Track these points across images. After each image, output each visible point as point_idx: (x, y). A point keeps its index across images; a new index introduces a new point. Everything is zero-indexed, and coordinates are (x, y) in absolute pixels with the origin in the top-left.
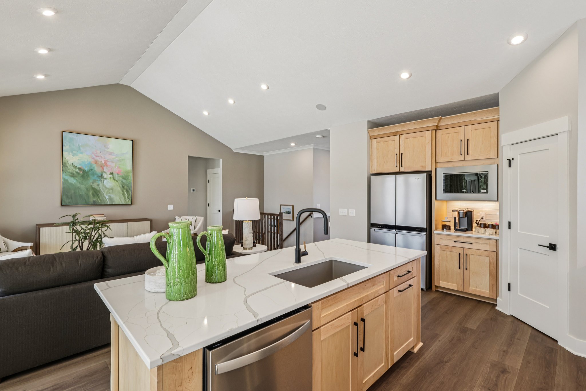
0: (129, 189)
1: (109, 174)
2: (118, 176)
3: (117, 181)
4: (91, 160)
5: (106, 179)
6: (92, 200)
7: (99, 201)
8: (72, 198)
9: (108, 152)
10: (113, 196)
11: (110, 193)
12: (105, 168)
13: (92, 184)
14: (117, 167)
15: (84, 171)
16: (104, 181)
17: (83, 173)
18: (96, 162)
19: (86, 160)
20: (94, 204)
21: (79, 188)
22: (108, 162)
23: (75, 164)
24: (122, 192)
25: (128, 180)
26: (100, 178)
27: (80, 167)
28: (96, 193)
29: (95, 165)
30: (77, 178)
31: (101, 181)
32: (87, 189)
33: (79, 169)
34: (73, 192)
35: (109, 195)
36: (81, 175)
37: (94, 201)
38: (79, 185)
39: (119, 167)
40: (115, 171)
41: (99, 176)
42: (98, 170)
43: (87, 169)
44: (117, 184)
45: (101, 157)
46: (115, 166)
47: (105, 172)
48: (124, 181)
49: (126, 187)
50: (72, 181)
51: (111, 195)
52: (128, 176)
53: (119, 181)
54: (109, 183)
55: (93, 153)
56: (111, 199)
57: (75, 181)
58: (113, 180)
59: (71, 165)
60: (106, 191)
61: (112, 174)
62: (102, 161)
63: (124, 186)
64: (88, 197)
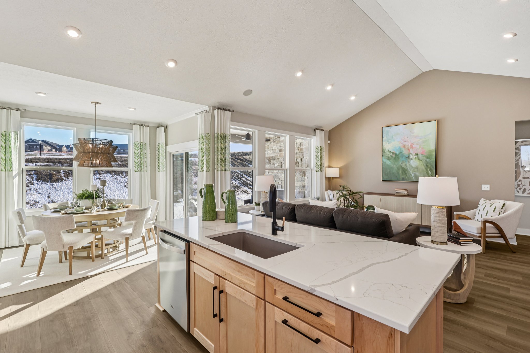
0: (433, 167)
1: (415, 155)
2: (422, 156)
3: (421, 160)
4: (401, 145)
5: (412, 159)
6: (401, 177)
7: (407, 178)
8: (388, 175)
9: (413, 136)
10: (418, 174)
11: (415, 171)
12: (411, 150)
13: (401, 164)
14: (421, 148)
15: (396, 154)
16: (410, 161)
17: (395, 156)
18: (404, 146)
19: (397, 146)
20: (403, 181)
21: (392, 168)
22: (413, 144)
23: (390, 150)
24: (426, 170)
25: (432, 159)
26: (407, 159)
27: (393, 151)
28: (405, 171)
29: (403, 149)
30: (390, 160)
31: (408, 161)
32: (398, 169)
33: (393, 153)
34: (388, 171)
35: (415, 173)
36: (394, 158)
37: (403, 178)
38: (392, 166)
39: (423, 148)
40: (419, 152)
41: (407, 158)
42: (405, 152)
43: (397, 153)
44: (422, 163)
45: (408, 141)
46: (420, 147)
47: (411, 154)
48: (428, 160)
49: (429, 166)
50: (388, 162)
51: (416, 173)
52: (431, 155)
53: (423, 161)
54: (414, 163)
55: (402, 139)
56: (416, 176)
57: (390, 163)
58: (418, 160)
59: (388, 151)
60: (412, 169)
62: (408, 145)
63: (427, 165)
64: (399, 175)
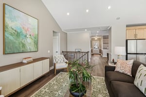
2: (33, 37)
3: (32, 39)
4: (21, 26)
6: (22, 49)
7: (25, 50)
8: (11, 49)
9: (28, 23)
10: (31, 47)
11: (29, 46)
12: (27, 32)
13: (21, 41)
15: (18, 32)
16: (27, 39)
18: (23, 28)
19: (18, 26)
21: (15, 42)
22: (29, 29)
23: (13, 27)
24: (34, 45)
26: (25, 37)
27: (16, 30)
28: (24, 45)
29: (23, 29)
30: (14, 36)
32: (19, 44)
34: (11, 45)
36: (16, 35)
37: (23, 50)
38: (15, 41)
39: (33, 32)
42: (24, 32)
43: (19, 31)
44: (33, 41)
45: (26, 25)
47: (27, 34)
48: (35, 39)
50: (11, 38)
52: (36, 37)
54: (29, 40)
55: (22, 22)
56: (30, 49)
57: (13, 38)
59: (11, 27)
60: (28, 44)
61: (30, 35)
62: (26, 28)
63: (35, 42)
64: (20, 48)
